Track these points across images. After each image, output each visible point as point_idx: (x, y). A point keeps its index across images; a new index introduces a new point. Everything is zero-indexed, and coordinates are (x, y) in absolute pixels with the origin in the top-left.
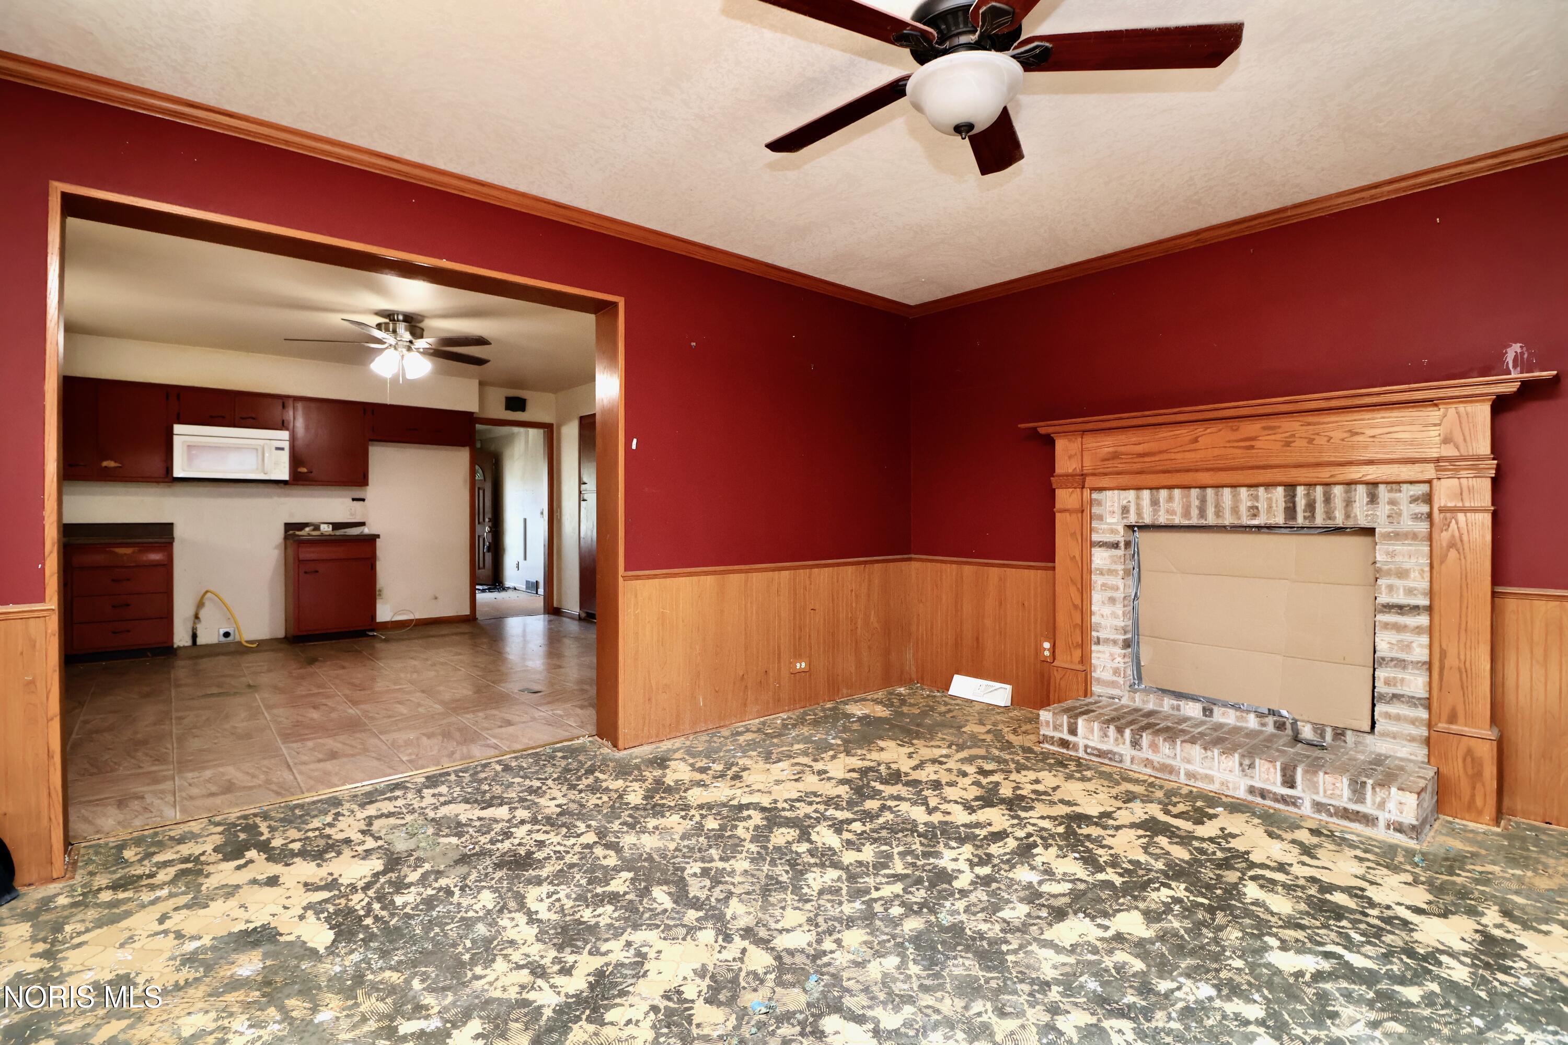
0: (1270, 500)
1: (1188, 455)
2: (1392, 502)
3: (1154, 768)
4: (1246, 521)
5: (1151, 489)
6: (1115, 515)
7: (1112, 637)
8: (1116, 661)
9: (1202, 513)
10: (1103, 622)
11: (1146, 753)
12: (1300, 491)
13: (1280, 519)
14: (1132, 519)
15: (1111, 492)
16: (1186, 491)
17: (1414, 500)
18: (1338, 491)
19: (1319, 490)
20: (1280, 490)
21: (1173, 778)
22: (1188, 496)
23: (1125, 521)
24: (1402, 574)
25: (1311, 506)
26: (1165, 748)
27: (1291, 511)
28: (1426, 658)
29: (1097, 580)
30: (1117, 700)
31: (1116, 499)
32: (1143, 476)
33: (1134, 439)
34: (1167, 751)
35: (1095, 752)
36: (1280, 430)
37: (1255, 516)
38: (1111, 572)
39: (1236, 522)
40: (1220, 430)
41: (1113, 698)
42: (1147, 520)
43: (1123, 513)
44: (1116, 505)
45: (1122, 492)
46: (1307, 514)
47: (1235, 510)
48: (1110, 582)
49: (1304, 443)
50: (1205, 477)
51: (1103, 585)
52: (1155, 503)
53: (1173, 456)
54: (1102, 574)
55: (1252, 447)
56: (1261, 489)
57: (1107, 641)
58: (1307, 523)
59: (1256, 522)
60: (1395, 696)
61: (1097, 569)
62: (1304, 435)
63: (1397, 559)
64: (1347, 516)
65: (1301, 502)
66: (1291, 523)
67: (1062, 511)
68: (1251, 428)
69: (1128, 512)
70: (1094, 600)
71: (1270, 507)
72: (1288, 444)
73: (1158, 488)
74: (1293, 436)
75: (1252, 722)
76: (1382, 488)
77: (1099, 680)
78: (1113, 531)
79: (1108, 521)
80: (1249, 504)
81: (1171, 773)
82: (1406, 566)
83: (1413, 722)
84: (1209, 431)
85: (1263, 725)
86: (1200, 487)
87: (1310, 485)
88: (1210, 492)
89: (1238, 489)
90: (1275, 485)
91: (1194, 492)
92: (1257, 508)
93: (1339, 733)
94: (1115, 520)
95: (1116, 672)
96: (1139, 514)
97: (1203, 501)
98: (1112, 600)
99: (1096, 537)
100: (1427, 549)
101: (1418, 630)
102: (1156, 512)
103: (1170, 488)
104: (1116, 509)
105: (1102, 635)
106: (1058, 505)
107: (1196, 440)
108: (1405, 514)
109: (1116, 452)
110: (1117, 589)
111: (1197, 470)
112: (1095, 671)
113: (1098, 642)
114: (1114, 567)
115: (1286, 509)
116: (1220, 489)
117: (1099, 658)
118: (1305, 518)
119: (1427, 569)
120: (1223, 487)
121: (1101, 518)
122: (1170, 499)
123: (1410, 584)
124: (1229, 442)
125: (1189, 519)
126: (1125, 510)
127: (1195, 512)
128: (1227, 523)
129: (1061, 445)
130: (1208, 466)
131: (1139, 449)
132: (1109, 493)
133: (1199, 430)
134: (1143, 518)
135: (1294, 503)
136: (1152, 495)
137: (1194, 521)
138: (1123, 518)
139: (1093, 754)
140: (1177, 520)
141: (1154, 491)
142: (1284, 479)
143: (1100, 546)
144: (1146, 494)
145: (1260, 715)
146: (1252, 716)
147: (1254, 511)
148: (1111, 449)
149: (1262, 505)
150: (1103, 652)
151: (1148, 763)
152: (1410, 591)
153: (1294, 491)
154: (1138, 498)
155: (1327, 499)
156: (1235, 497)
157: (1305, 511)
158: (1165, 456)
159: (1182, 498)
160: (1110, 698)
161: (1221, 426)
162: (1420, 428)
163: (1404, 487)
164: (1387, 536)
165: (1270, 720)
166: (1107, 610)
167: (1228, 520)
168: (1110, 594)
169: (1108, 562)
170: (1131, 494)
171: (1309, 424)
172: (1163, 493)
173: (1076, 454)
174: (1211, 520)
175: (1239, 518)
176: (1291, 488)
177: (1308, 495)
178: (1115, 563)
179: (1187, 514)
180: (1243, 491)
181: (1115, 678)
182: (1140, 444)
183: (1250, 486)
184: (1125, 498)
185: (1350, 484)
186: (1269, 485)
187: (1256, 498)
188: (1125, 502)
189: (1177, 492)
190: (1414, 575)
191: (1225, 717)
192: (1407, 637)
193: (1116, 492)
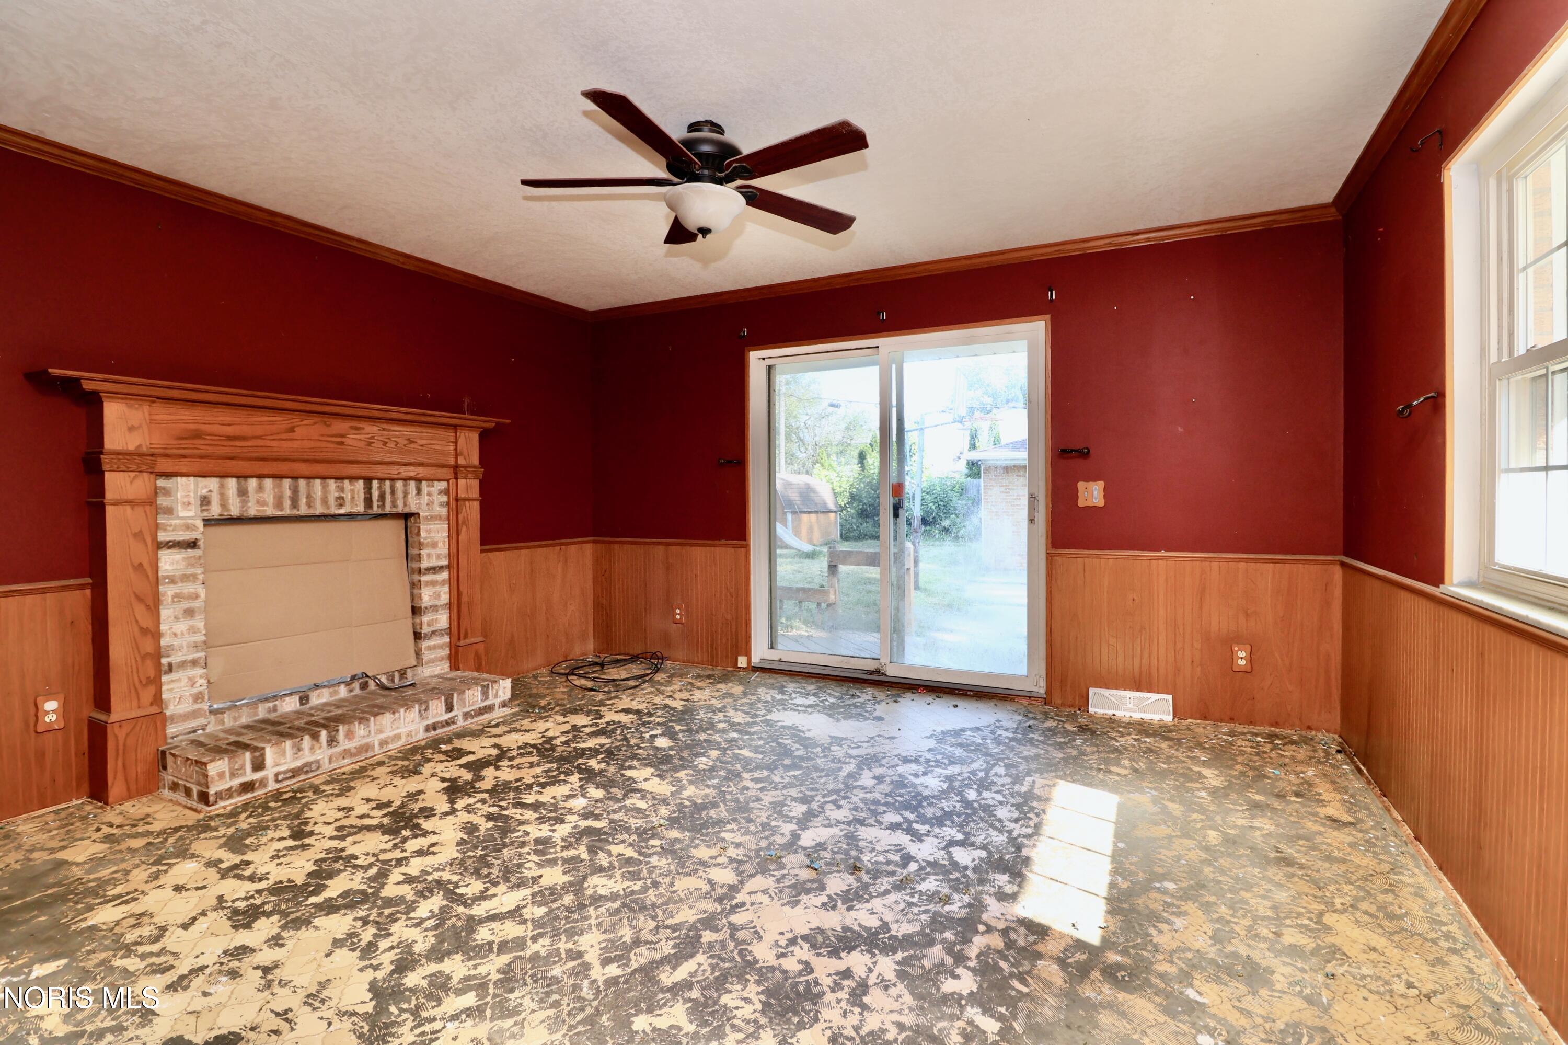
0: (352, 491)
1: (286, 444)
2: (429, 494)
3: (352, 755)
4: (334, 510)
5: (238, 477)
6: (192, 507)
7: (190, 657)
8: (198, 685)
9: (295, 503)
10: (176, 642)
11: (345, 743)
12: (375, 484)
13: (360, 508)
14: (215, 510)
15: (184, 479)
16: (277, 481)
17: (440, 492)
18: (399, 484)
19: (388, 483)
20: (361, 482)
21: (370, 754)
22: (280, 486)
23: (205, 514)
24: (434, 545)
25: (382, 497)
26: (360, 730)
27: (368, 501)
28: (447, 601)
29: (167, 591)
30: (200, 732)
31: (192, 487)
32: (234, 462)
33: (228, 419)
34: (362, 732)
35: (290, 774)
36: (363, 431)
37: (341, 506)
38: (185, 578)
39: (326, 512)
40: (315, 423)
41: (195, 731)
42: (235, 512)
43: (202, 505)
44: (192, 494)
45: (200, 479)
46: (380, 503)
47: (325, 501)
48: (185, 591)
49: (380, 445)
50: (303, 468)
51: (176, 596)
52: (243, 493)
53: (268, 443)
54: (173, 581)
55: (342, 443)
56: (346, 482)
57: (183, 665)
58: (380, 511)
59: (342, 511)
60: (433, 632)
61: (165, 578)
62: (380, 438)
63: (432, 535)
64: (405, 505)
65: (375, 494)
66: (370, 511)
67: (116, 503)
68: (340, 426)
69: (209, 503)
70: (163, 617)
71: (353, 498)
72: (370, 444)
73: (246, 477)
74: (373, 438)
75: (343, 692)
76: (424, 483)
77: (173, 718)
78: (188, 527)
79: (182, 514)
80: (337, 495)
81: (367, 751)
82: (436, 539)
83: (441, 647)
84: (305, 422)
85: (351, 691)
86: (292, 478)
87: (382, 480)
88: (302, 483)
89: (328, 481)
90: (357, 478)
91: (287, 483)
92: (343, 498)
93: (403, 673)
94: (191, 514)
95: (198, 698)
96: (224, 505)
97: (295, 491)
98: (190, 613)
99: (162, 536)
100: (446, 526)
101: (443, 583)
102: (244, 503)
103: (260, 477)
104: (192, 500)
105: (175, 659)
106: (109, 495)
107: (292, 430)
108: (436, 503)
109: (196, 430)
110: (197, 596)
111: (294, 460)
112: (167, 708)
113: (170, 668)
114: (191, 571)
115: (365, 499)
116: (312, 480)
117: (171, 690)
118: (378, 506)
119: (447, 540)
120: (314, 478)
121: (169, 511)
122: (260, 488)
123: (438, 551)
124: (322, 435)
125: (281, 510)
126: (205, 501)
127: (287, 503)
128: (317, 513)
129: (112, 411)
130: (306, 457)
131: (229, 430)
132: (181, 480)
133: (296, 420)
134: (229, 510)
135: (371, 494)
136: (239, 484)
137: (287, 511)
138: (202, 511)
139: (286, 779)
140: (270, 511)
141: (242, 480)
142: (364, 474)
143: (170, 548)
144: (232, 483)
145: (348, 684)
146: (342, 686)
147: (341, 501)
148: (192, 426)
149: (347, 496)
150: (179, 680)
151: (346, 753)
152: (438, 557)
153: (371, 484)
154: (222, 486)
155: (393, 492)
156: (325, 487)
157: (378, 501)
158: (260, 442)
159: (274, 488)
160: (190, 733)
161: (316, 419)
162: (445, 443)
163: (436, 483)
164: (426, 518)
165: (356, 685)
166: (182, 627)
167: (319, 510)
168: (186, 605)
169: (182, 565)
170: (213, 484)
171: (384, 430)
172: (253, 483)
173: (140, 426)
174: (303, 510)
175: (328, 508)
176: (368, 480)
177: (380, 488)
178: (193, 565)
179: (279, 504)
180: (332, 484)
181: (196, 706)
182: (229, 425)
183: (337, 478)
184: (206, 487)
185: (406, 480)
186: (353, 478)
187: (342, 490)
188: (204, 492)
189: (268, 482)
190: (440, 544)
191: (318, 699)
192: (438, 588)
193: (192, 479)
